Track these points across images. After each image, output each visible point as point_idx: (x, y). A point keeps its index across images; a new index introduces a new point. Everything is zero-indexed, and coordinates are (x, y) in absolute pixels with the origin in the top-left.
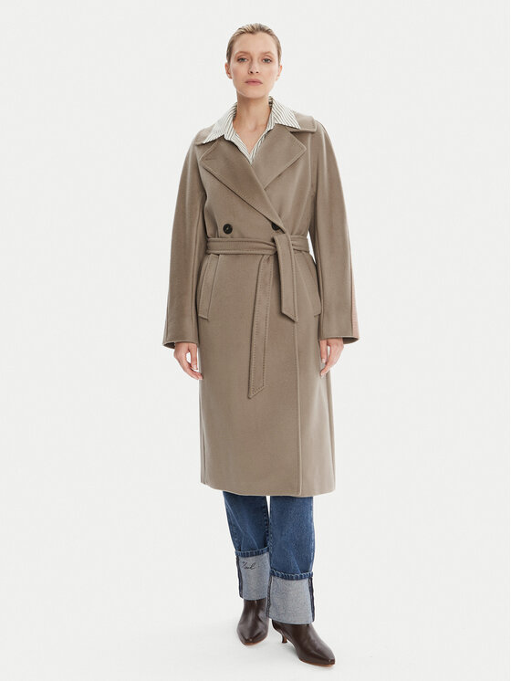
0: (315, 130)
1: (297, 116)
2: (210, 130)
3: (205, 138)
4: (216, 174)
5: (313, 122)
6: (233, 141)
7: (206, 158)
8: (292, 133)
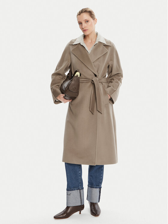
0: (111, 45)
1: (105, 40)
2: (75, 40)
3: (73, 43)
4: (77, 56)
5: (110, 43)
6: (83, 45)
7: (73, 50)
8: (103, 45)
